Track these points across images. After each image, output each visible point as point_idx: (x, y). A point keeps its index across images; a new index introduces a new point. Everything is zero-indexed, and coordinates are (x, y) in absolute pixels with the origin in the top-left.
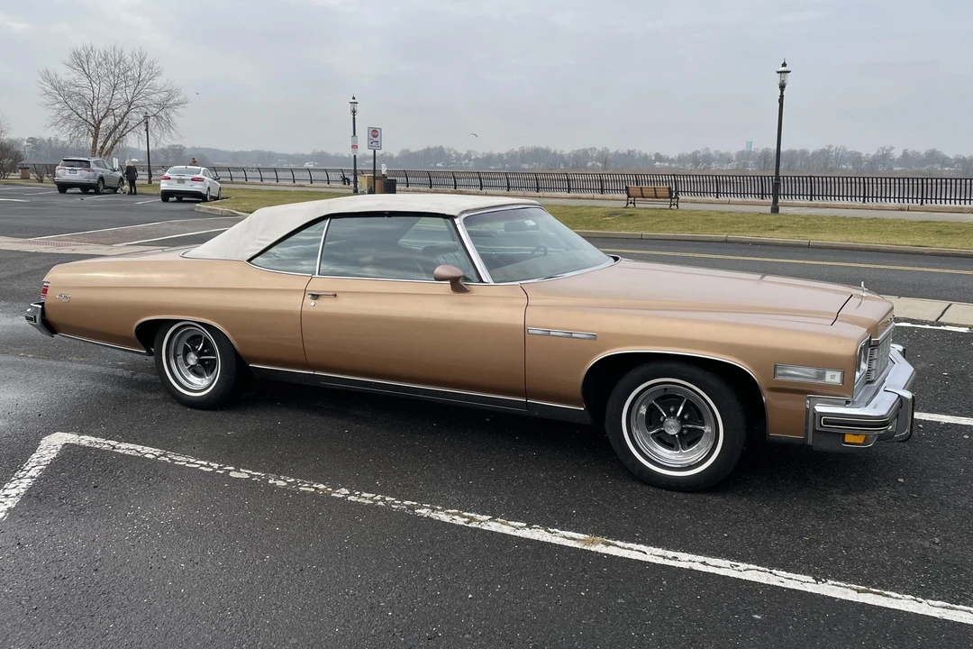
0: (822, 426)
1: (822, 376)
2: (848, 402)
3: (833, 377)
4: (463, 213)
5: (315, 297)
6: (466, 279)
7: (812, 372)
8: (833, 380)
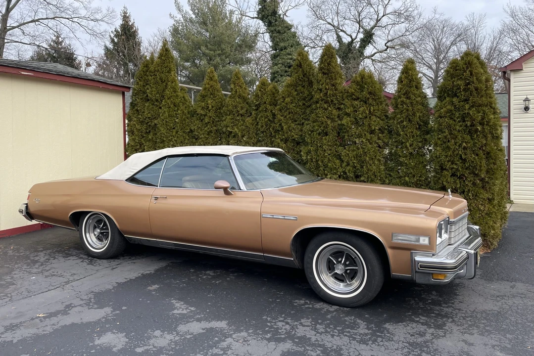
0: (419, 269)
1: (418, 240)
2: (433, 255)
3: (424, 241)
4: (234, 154)
5: (156, 199)
6: (233, 188)
7: (413, 238)
8: (424, 243)
